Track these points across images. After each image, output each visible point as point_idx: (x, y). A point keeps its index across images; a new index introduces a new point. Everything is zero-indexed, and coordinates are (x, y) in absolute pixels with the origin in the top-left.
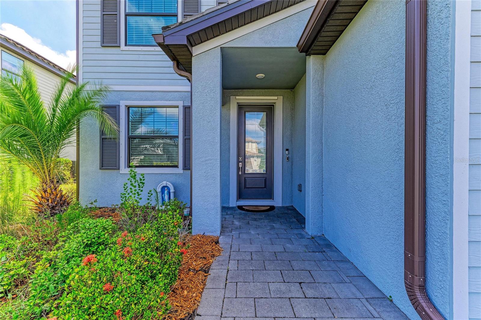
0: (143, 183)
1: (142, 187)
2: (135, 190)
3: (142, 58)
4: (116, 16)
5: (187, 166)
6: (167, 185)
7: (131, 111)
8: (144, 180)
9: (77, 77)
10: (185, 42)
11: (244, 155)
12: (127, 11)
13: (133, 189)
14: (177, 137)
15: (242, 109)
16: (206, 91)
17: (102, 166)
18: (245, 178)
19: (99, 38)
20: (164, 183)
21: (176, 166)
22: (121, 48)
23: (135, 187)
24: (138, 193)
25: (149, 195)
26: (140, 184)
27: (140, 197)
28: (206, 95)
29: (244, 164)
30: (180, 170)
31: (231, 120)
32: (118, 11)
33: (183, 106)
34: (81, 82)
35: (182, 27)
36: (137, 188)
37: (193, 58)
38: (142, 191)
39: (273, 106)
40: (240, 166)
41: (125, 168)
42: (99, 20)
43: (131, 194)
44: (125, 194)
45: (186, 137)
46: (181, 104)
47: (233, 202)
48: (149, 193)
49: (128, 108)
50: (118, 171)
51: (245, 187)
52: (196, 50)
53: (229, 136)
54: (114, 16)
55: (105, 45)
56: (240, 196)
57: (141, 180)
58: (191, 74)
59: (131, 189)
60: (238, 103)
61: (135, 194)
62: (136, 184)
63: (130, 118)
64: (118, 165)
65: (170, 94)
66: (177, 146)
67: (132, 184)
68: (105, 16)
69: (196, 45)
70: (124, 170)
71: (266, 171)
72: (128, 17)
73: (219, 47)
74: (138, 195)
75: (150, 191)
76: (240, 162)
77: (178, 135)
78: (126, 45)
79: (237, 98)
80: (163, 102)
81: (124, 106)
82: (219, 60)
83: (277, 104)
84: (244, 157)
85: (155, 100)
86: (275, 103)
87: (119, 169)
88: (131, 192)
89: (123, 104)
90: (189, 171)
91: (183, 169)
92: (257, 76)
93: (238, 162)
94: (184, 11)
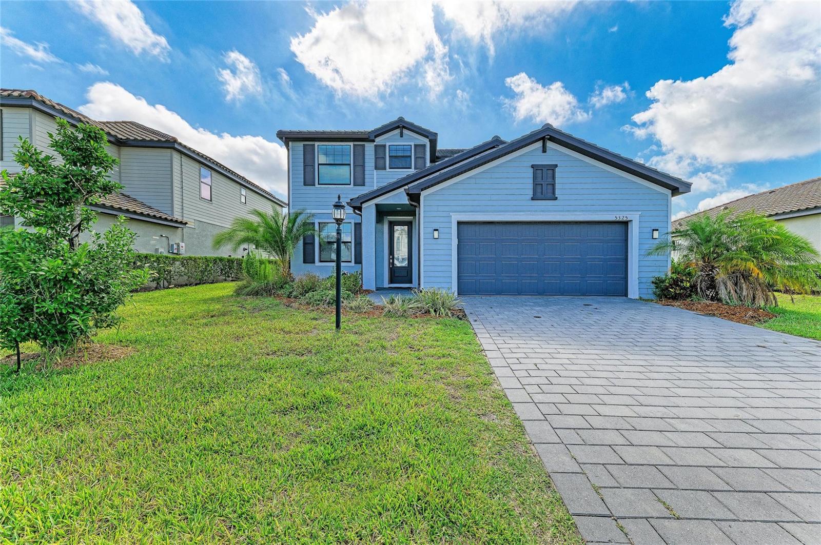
3: (328, 192)
4: (313, 166)
5: (357, 261)
7: (321, 225)
10: (359, 204)
11: (393, 254)
12: (319, 163)
14: (351, 242)
15: (392, 224)
17: (305, 261)
18: (394, 270)
19: (302, 180)
21: (350, 262)
22: (316, 186)
29: (393, 261)
30: (352, 264)
31: (384, 232)
32: (314, 163)
33: (355, 223)
35: (358, 199)
37: (362, 208)
39: (412, 222)
40: (391, 262)
41: (318, 262)
42: (302, 168)
45: (357, 243)
46: (353, 221)
47: (386, 284)
49: (319, 223)
50: (314, 264)
51: (395, 276)
52: (364, 206)
53: (383, 242)
54: (311, 167)
55: (305, 184)
56: (391, 281)
58: (362, 213)
60: (388, 220)
64: (314, 260)
66: (350, 248)
68: (306, 167)
69: (363, 203)
70: (317, 264)
71: (408, 266)
73: (374, 203)
78: (319, 184)
82: (374, 208)
89: (317, 221)
90: (361, 265)
91: (355, 263)
92: (397, 209)
93: (390, 259)
94: (354, 162)
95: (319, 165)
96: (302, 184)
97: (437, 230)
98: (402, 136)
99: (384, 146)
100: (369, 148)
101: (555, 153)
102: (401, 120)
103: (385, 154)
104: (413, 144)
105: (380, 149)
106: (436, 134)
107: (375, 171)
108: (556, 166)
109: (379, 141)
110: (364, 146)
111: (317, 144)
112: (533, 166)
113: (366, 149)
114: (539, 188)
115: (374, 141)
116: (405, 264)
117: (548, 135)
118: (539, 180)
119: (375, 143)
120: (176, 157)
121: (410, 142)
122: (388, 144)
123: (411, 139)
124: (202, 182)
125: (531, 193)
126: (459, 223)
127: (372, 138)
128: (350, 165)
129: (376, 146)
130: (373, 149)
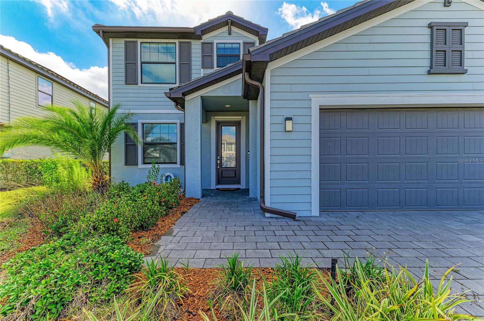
0: (159, 170)
1: (158, 172)
2: (155, 174)
3: (152, 91)
4: (135, 64)
5: (183, 163)
6: (170, 175)
7: (144, 126)
8: (159, 168)
9: (109, 103)
10: (181, 96)
11: (221, 155)
12: (142, 61)
13: (154, 173)
14: (176, 143)
15: (219, 125)
16: (193, 120)
17: (127, 163)
18: (222, 170)
19: (124, 79)
20: (168, 174)
21: (176, 163)
22: (138, 85)
23: (154, 172)
24: (156, 175)
25: (162, 177)
26: (157, 171)
27: (157, 178)
28: (193, 122)
29: (221, 161)
30: (178, 165)
31: (211, 133)
32: (136, 61)
33: (180, 123)
34: (111, 107)
35: (180, 88)
36: (156, 173)
37: (185, 102)
38: (158, 174)
39: (240, 122)
40: (219, 162)
41: (141, 164)
42: (123, 66)
43: (152, 176)
44: (149, 176)
45: (182, 144)
46: (178, 122)
47: (213, 186)
48: (161, 176)
49: (143, 124)
50: (136, 166)
51: (222, 177)
52: (187, 98)
53: (210, 143)
54: (133, 64)
55: (127, 83)
56: (218, 182)
57: (157, 168)
58: (185, 109)
59: (152, 173)
60: (216, 121)
61: (154, 176)
62: (155, 171)
63: (144, 129)
64: (137, 162)
65: (171, 115)
66: (176, 149)
67: (153, 171)
68: (128, 65)
69: (187, 95)
70: (141, 165)
71: (236, 166)
72: (143, 64)
73: (200, 96)
74: (156, 177)
75: (162, 175)
76: (218, 160)
77: (176, 142)
78: (142, 83)
79: (215, 117)
80: (166, 120)
81: (141, 123)
82: (200, 103)
83: (242, 121)
84: (221, 157)
85: (161, 119)
86: (241, 121)
87: (137, 165)
88: (153, 175)
89: (140, 122)
90: (184, 166)
91: (180, 165)
92: (226, 106)
93: (217, 160)
94: (180, 61)
95: (142, 63)
96: (124, 82)
97: (290, 119)
98: (230, 34)
99: (212, 44)
100: (196, 46)
102: (230, 15)
103: (212, 52)
104: (241, 41)
105: (207, 47)
106: (267, 29)
107: (202, 70)
108: (466, 24)
109: (206, 38)
110: (189, 43)
111: (139, 41)
112: (431, 26)
113: (193, 47)
114: (440, 57)
115: (201, 39)
116: (233, 164)
118: (440, 46)
119: (202, 41)
121: (239, 39)
122: (215, 42)
123: (240, 37)
124: (39, 91)
125: (427, 63)
126: (323, 110)
127: (198, 33)
128: (175, 63)
129: (203, 44)
130: (200, 47)
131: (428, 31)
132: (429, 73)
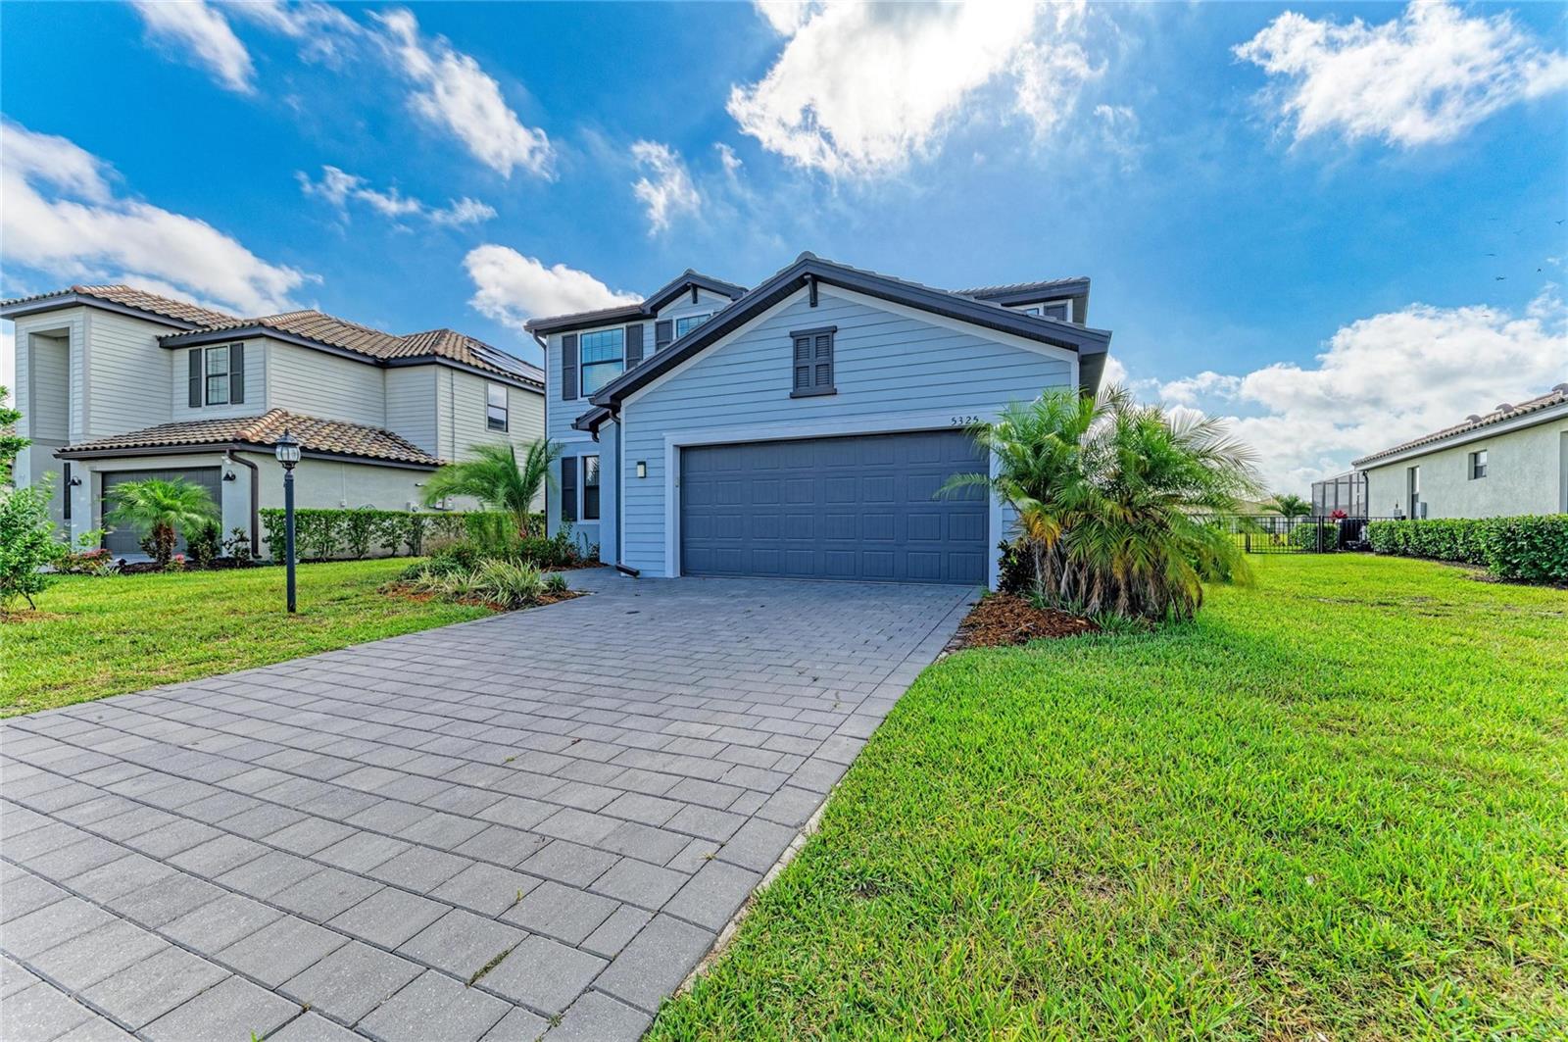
4: (574, 368)
7: (587, 461)
12: (582, 362)
17: (564, 516)
19: (561, 392)
22: (578, 400)
32: (576, 363)
41: (582, 519)
42: (561, 374)
49: (585, 458)
54: (572, 369)
55: (565, 398)
64: (575, 516)
68: (566, 371)
72: (584, 368)
78: (582, 396)
81: (581, 457)
89: (579, 455)
94: (628, 356)
95: (582, 366)
96: (561, 397)
97: (644, 463)
98: (696, 301)
99: (670, 323)
100: (649, 327)
101: (835, 306)
104: (711, 312)
105: (663, 327)
108: (834, 330)
109: (663, 314)
110: (639, 326)
111: (579, 333)
112: (792, 335)
113: (645, 331)
114: (802, 373)
115: (654, 317)
117: (807, 274)
118: (803, 362)
119: (657, 320)
120: (443, 375)
121: (706, 309)
122: (675, 318)
123: (713, 302)
124: (489, 405)
125: (790, 383)
126: (684, 450)
127: (648, 312)
128: (622, 360)
129: (657, 324)
130: (653, 330)
131: (790, 342)
132: (793, 397)
